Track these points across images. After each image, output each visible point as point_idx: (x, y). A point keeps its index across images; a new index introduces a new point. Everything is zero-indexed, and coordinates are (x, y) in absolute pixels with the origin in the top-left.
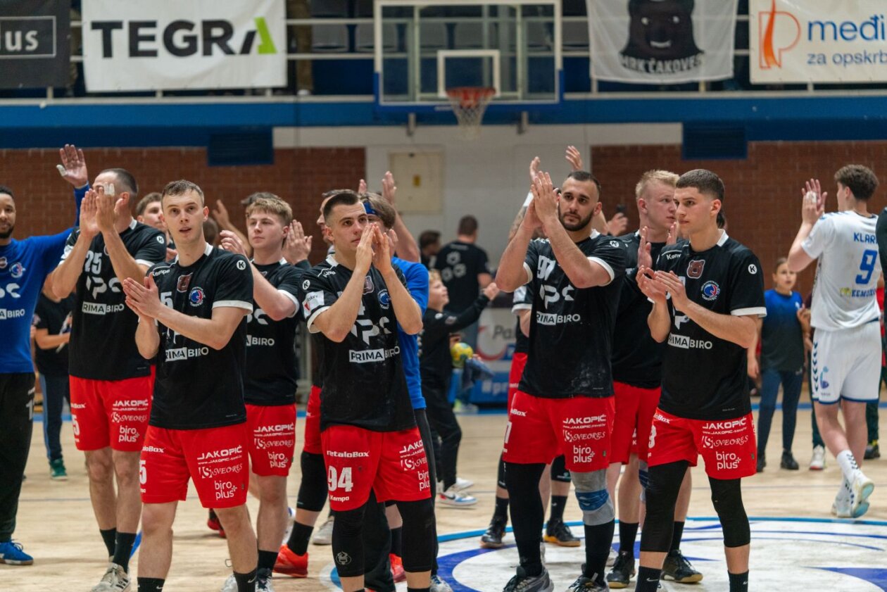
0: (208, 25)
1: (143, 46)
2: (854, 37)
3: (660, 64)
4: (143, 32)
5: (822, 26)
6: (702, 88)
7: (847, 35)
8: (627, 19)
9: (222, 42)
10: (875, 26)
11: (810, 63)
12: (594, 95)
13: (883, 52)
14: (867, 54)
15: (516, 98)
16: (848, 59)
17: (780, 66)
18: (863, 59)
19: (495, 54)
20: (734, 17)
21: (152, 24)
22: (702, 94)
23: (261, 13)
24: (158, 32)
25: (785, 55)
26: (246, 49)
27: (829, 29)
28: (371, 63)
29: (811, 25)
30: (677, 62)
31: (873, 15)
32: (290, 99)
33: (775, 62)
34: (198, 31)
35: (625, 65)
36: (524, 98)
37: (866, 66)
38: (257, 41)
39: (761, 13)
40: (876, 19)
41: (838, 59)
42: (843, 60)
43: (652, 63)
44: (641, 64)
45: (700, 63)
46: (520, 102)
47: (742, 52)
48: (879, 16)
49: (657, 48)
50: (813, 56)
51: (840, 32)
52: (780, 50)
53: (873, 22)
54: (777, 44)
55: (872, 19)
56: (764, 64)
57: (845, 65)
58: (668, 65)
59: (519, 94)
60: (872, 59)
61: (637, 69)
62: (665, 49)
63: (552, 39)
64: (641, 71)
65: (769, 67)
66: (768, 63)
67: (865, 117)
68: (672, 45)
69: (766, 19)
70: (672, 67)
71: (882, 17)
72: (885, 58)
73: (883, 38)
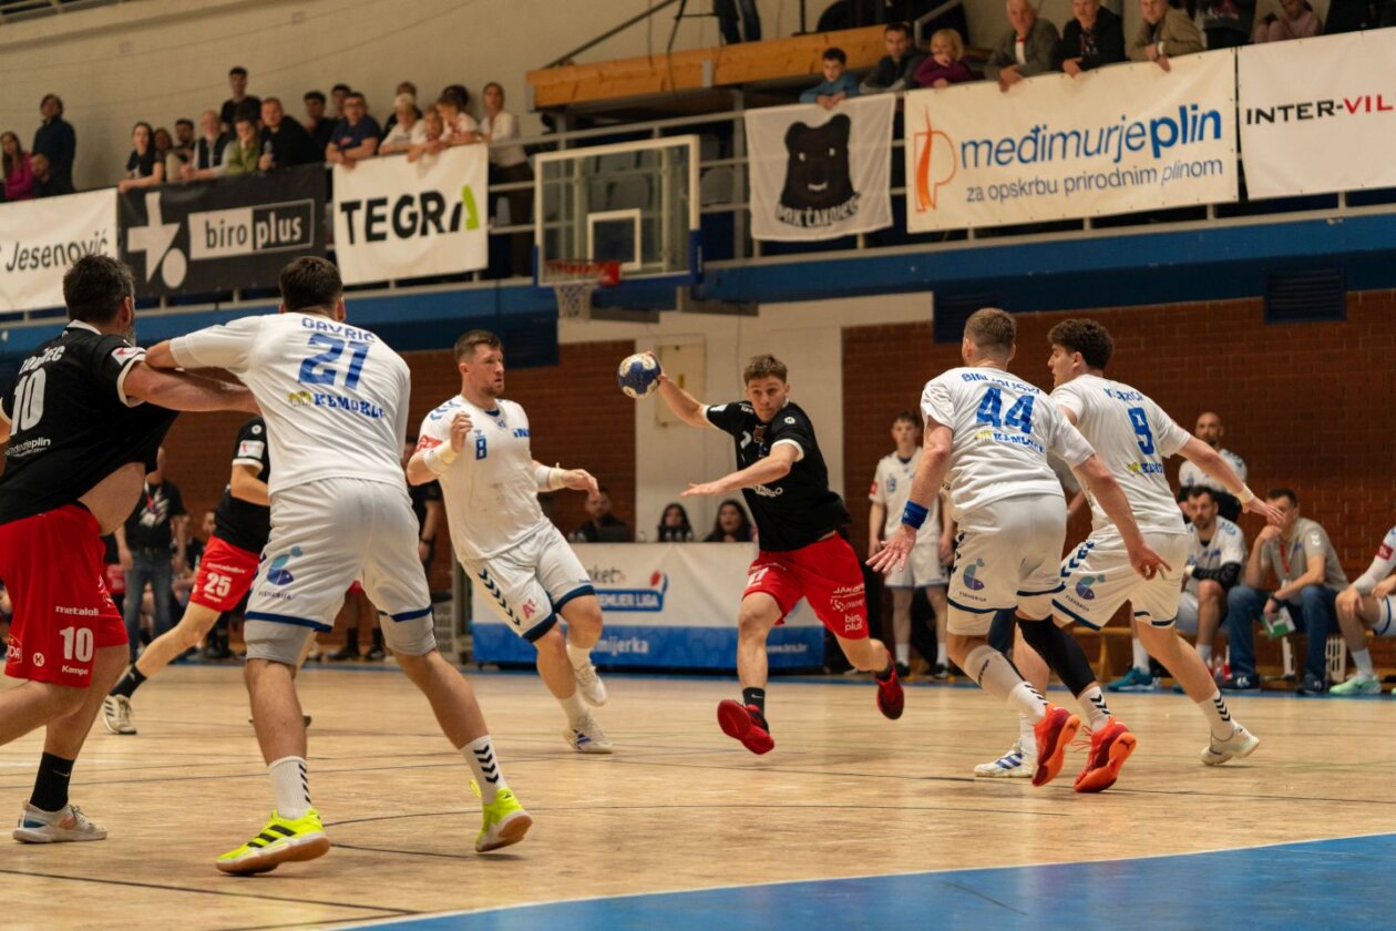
0: (426, 197)
1: (377, 228)
2: (1011, 159)
3: (817, 213)
4: (378, 211)
5: (976, 145)
6: (861, 243)
7: (1003, 157)
8: (785, 155)
9: (436, 217)
10: (1035, 141)
11: (969, 200)
12: (758, 261)
13: (1040, 178)
14: (1022, 182)
15: (660, 270)
16: (1005, 192)
17: (934, 207)
18: (1017, 188)
19: (635, 214)
20: (889, 143)
21: (383, 202)
22: (861, 252)
23: (467, 181)
24: (388, 211)
25: (941, 189)
26: (455, 226)
27: (984, 149)
28: (531, 234)
29: (964, 146)
30: (833, 210)
31: (1033, 127)
32: (491, 284)
33: (930, 201)
34: (417, 207)
35: (782, 219)
36: (669, 271)
37: (1023, 199)
38: (465, 215)
39: (917, 135)
40: (1037, 130)
41: (994, 192)
42: (1000, 193)
43: (809, 213)
44: (798, 215)
45: (856, 208)
46: (664, 274)
47: (898, 191)
48: (1041, 126)
49: (814, 192)
50: (971, 190)
51: (996, 152)
52: (937, 185)
53: (1033, 135)
54: (934, 176)
55: (1033, 131)
56: (920, 207)
57: (1002, 200)
58: (825, 213)
59: (664, 264)
60: (1027, 188)
61: (791, 222)
62: (823, 191)
63: (687, 191)
64: (797, 225)
65: (924, 210)
66: (923, 204)
67: (1030, 273)
68: (829, 186)
69: (922, 141)
70: (829, 216)
71: (1045, 127)
72: (1041, 188)
73: (1043, 158)
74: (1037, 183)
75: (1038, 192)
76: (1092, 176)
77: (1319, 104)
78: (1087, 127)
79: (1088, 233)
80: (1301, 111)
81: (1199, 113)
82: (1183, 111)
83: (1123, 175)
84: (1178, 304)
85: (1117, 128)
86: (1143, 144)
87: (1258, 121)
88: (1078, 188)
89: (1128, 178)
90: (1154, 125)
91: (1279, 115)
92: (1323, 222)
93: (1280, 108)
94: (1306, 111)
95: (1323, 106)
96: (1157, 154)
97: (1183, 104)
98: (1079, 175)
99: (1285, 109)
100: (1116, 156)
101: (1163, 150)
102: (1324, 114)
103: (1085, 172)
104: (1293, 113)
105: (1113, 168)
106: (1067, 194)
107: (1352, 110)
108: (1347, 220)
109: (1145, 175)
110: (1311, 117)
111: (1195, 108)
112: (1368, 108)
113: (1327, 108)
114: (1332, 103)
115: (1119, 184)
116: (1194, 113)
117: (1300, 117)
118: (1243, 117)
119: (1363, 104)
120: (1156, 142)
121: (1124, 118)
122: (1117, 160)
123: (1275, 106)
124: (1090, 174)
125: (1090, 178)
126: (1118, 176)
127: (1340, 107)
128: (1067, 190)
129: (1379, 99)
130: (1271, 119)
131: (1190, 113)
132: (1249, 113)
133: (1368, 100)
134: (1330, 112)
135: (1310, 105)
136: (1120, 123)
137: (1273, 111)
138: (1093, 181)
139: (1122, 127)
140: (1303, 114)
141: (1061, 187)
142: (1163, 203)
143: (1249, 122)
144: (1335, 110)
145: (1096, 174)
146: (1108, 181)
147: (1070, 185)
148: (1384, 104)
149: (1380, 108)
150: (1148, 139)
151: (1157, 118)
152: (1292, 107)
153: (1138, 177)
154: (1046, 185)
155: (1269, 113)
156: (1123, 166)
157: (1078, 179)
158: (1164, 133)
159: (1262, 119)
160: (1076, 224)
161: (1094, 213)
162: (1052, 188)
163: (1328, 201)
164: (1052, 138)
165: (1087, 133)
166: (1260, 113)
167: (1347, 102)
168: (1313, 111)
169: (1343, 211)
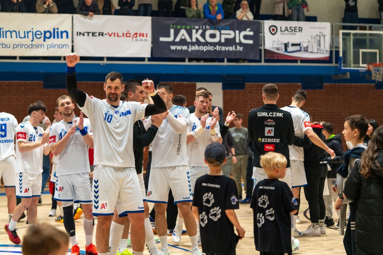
48: (1, 28)
71: (3, 28)
72: (4, 46)
73: (3, 37)
74: (3, 45)
75: (2, 47)
76: (23, 45)
77: (99, 33)
78: (19, 30)
79: (18, 61)
80: (93, 34)
81: (60, 31)
82: (54, 29)
83: (34, 45)
84: (12, 81)
85: (30, 31)
86: (41, 37)
87: (80, 35)
88: (18, 47)
89: (35, 46)
90: (45, 32)
91: (86, 34)
92: (99, 64)
93: (86, 32)
94: (95, 34)
95: (100, 34)
96: (44, 40)
97: (54, 27)
98: (19, 44)
99: (88, 33)
100: (32, 40)
101: (46, 39)
102: (101, 36)
103: (21, 43)
104: (90, 34)
105: (31, 43)
106: (13, 49)
107: (110, 36)
108: (107, 64)
109: (40, 46)
110: (96, 36)
111: (58, 29)
112: (114, 36)
113: (101, 34)
114: (103, 33)
115: (32, 48)
116: (58, 30)
117: (93, 35)
118: (75, 33)
119: (113, 35)
120: (45, 37)
121: (32, 29)
122: (32, 41)
123: (85, 31)
124: (23, 44)
125: (22, 45)
126: (32, 45)
127: (106, 34)
128: (14, 48)
129: (118, 34)
130: (84, 35)
131: (56, 30)
132: (77, 33)
133: (114, 34)
134: (102, 35)
135: (96, 33)
136: (32, 30)
137: (84, 33)
138: (23, 46)
139: (33, 32)
140: (94, 35)
141: (12, 47)
142: (48, 55)
143: (77, 35)
144: (104, 35)
145: (25, 44)
146: (28, 46)
147: (15, 46)
148: (119, 35)
149: (118, 36)
150: (43, 36)
151: (46, 30)
152: (90, 33)
153: (37, 46)
154: (6, 46)
155: (83, 33)
156: (34, 43)
157: (18, 45)
158: (48, 35)
159: (81, 35)
160: (15, 58)
161: (22, 55)
162: (8, 46)
163: (101, 59)
164: (6, 32)
165: (19, 32)
166: (80, 33)
167: (108, 33)
168: (97, 34)
169: (105, 62)
